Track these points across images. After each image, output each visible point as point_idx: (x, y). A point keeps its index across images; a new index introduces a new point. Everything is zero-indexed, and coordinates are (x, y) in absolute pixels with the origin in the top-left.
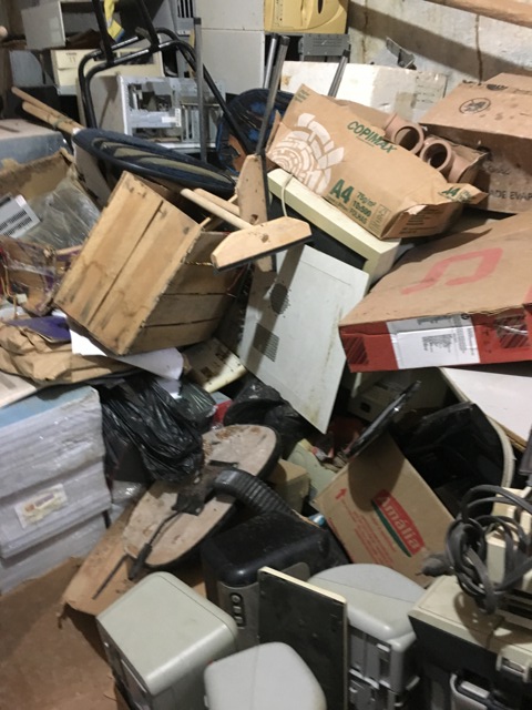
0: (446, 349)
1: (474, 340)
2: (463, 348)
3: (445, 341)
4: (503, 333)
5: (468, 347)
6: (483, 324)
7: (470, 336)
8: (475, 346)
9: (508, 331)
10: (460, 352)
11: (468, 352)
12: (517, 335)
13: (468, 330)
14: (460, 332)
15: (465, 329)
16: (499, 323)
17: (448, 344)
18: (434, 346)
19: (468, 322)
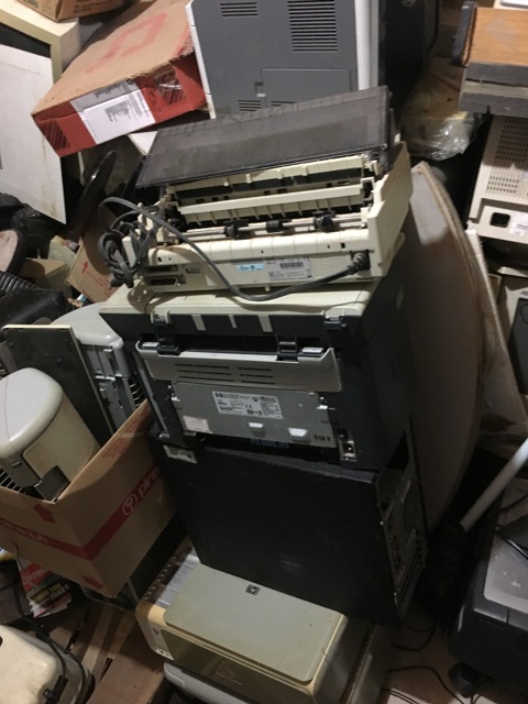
0: (126, 116)
1: (144, 102)
2: (139, 112)
3: (123, 108)
4: (164, 91)
5: (142, 110)
6: (147, 86)
7: (141, 100)
8: (147, 108)
9: (167, 88)
10: (138, 116)
11: (144, 114)
12: (174, 90)
13: (136, 94)
14: (132, 97)
15: (134, 93)
16: (157, 82)
17: (126, 111)
18: (117, 116)
19: (134, 86)
